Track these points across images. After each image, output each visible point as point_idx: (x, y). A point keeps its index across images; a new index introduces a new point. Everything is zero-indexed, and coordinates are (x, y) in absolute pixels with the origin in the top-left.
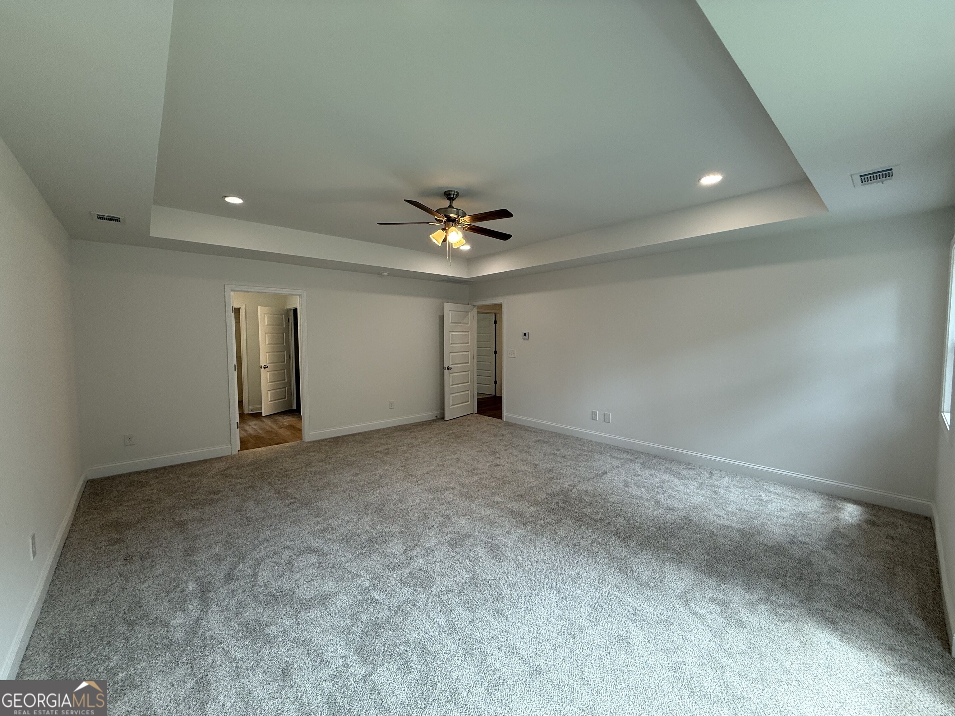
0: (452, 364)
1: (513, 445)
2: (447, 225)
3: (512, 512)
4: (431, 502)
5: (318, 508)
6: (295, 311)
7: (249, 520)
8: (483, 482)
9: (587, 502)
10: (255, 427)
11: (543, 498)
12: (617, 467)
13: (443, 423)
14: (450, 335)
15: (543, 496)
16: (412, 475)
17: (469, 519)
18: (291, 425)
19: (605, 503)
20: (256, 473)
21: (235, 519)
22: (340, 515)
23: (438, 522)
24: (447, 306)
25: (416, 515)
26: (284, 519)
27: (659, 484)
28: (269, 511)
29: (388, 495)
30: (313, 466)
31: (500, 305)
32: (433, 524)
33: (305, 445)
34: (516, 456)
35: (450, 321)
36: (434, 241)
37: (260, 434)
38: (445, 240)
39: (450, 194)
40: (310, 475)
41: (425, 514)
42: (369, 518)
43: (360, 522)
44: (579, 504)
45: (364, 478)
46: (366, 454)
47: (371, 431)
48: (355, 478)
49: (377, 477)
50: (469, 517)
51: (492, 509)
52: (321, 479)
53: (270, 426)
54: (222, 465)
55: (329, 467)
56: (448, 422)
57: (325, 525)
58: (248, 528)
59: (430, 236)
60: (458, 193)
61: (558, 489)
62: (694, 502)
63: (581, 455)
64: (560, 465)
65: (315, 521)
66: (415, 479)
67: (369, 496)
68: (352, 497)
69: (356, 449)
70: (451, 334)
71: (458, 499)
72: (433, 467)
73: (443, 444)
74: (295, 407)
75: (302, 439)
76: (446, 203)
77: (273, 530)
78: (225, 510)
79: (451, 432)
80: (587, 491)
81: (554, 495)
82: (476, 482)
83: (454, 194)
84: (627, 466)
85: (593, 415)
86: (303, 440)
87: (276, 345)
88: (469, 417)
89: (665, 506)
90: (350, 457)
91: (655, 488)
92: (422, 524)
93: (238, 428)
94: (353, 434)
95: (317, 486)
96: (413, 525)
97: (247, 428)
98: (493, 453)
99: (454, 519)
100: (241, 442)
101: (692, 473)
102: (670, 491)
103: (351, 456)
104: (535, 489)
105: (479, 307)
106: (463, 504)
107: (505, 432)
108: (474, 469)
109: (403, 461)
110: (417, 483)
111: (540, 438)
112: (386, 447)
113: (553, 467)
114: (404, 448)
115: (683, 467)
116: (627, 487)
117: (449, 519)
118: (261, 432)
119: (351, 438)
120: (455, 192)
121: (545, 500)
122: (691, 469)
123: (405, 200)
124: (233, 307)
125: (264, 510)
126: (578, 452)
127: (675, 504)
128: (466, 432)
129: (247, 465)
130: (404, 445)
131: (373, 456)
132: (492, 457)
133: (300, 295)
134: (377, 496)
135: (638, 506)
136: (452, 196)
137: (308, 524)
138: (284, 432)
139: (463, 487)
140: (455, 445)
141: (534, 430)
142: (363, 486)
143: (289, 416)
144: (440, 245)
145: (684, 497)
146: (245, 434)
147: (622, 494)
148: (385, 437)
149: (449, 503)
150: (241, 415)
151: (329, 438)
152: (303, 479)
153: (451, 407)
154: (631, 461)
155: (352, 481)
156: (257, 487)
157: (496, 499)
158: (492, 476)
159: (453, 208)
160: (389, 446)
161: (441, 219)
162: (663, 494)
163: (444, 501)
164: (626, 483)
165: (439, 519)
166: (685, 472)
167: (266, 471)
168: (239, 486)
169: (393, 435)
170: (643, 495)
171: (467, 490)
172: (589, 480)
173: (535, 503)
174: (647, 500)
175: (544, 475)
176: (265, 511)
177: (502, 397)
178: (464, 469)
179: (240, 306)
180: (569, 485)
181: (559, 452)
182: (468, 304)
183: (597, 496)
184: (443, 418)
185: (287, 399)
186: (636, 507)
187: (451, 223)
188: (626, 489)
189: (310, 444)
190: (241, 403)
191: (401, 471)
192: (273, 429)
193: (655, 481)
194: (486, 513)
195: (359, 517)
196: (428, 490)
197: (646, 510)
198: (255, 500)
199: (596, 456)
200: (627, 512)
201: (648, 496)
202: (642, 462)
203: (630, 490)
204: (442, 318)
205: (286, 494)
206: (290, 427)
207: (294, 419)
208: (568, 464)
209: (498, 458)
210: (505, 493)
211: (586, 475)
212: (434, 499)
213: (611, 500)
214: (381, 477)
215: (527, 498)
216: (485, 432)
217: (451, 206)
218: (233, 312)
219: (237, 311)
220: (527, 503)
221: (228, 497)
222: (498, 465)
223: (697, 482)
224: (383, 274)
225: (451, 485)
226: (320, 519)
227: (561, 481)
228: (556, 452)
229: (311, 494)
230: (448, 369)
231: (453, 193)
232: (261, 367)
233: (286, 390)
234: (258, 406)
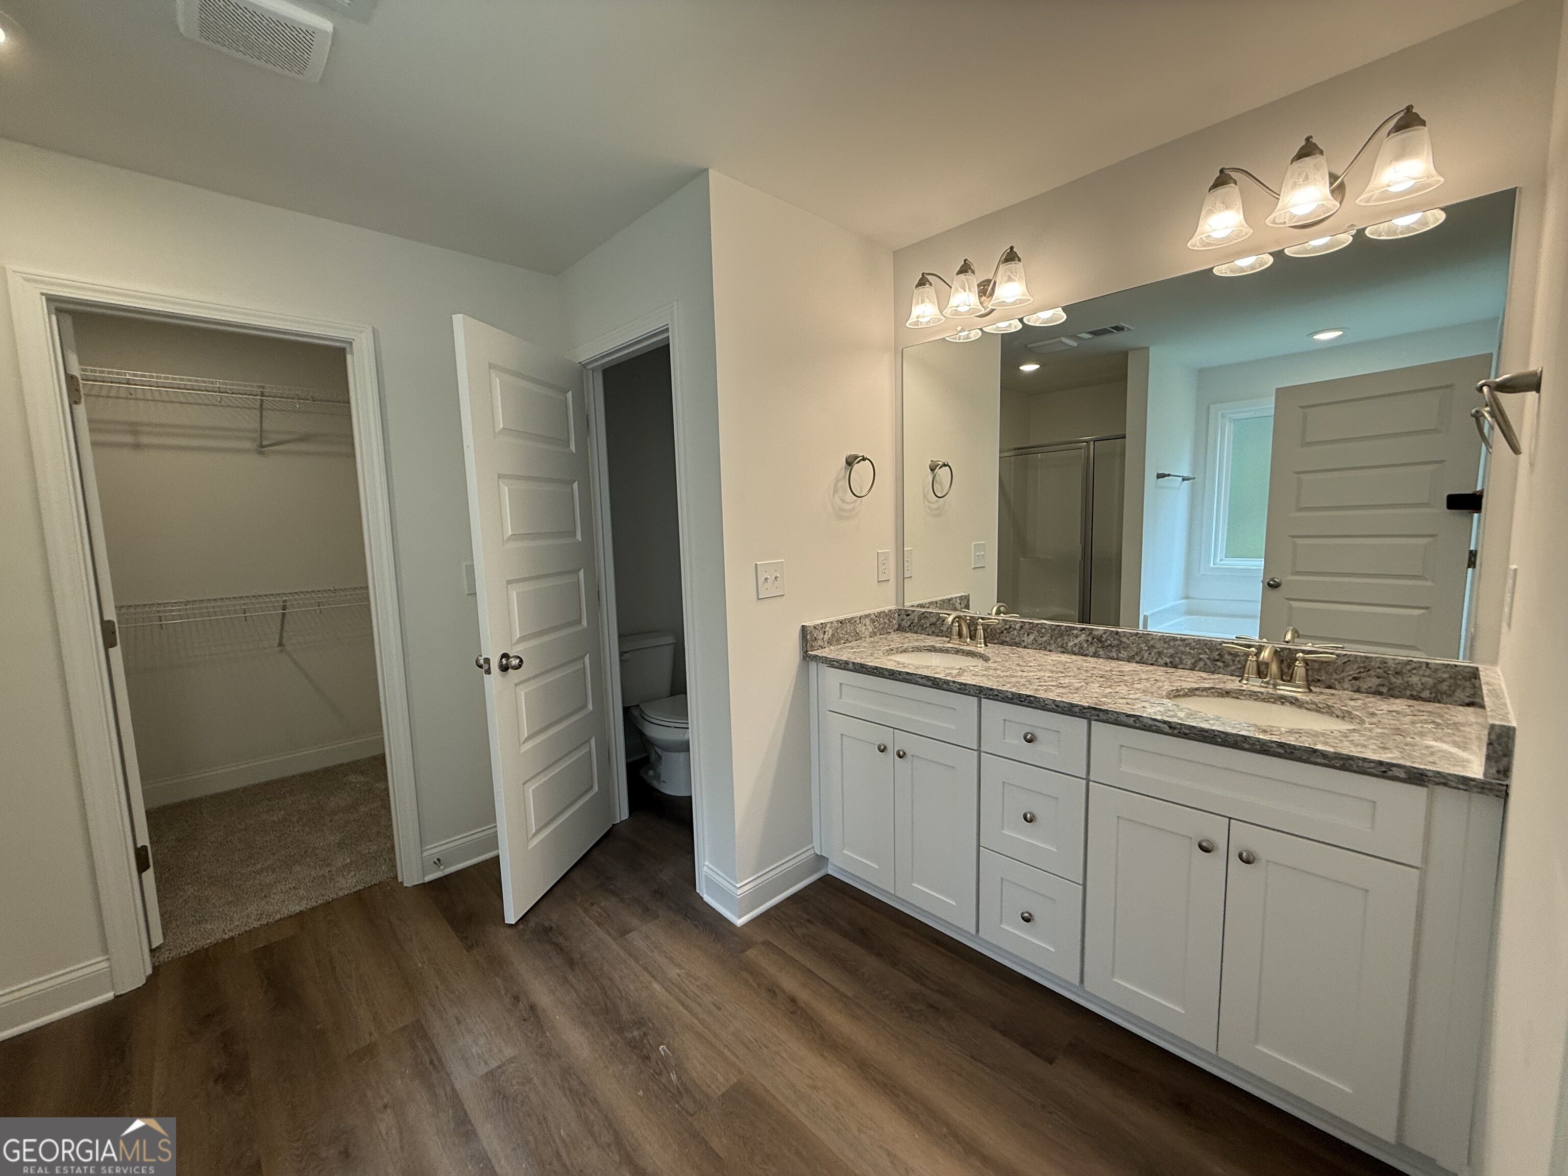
232: (484, 666)
233: (590, 752)
234: (477, 834)
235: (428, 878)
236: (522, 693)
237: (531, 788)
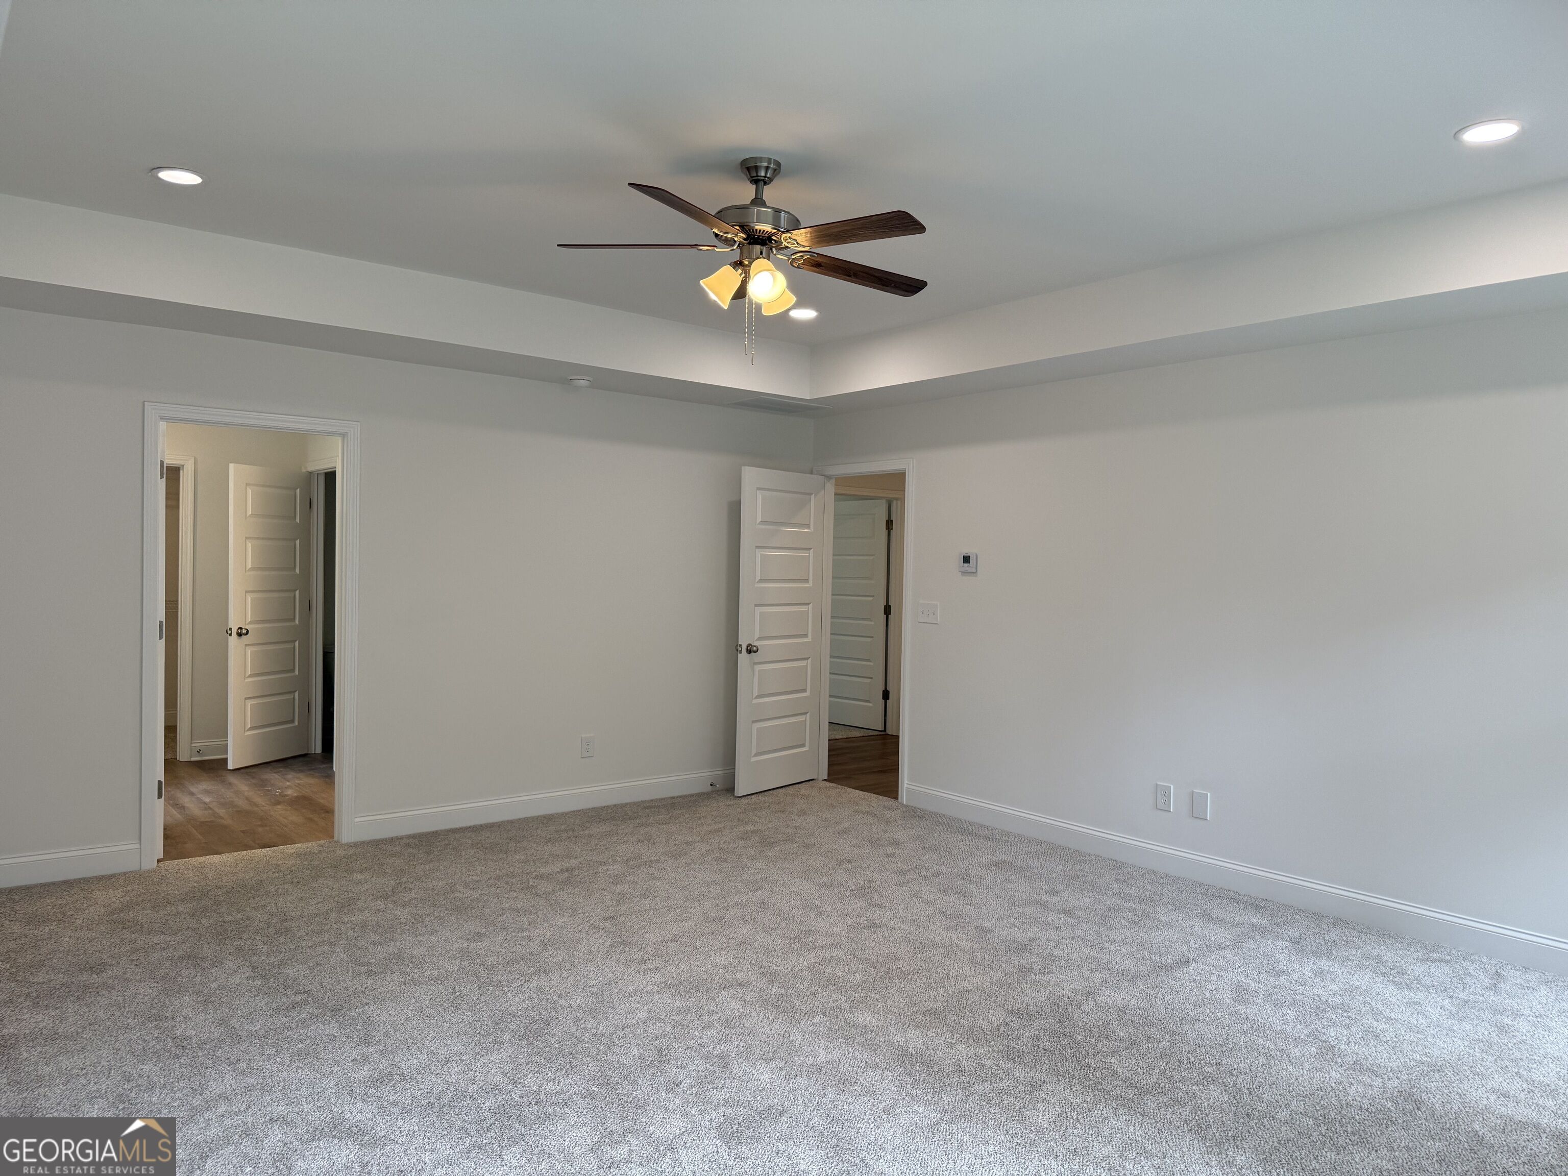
0: (760, 639)
1: (924, 873)
2: (745, 254)
3: (903, 1056)
4: (678, 1018)
5: (368, 1022)
6: (330, 477)
7: (182, 1043)
8: (829, 970)
9: (1122, 1040)
10: (207, 800)
11: (996, 1023)
12: (1221, 947)
13: (729, 803)
14: (758, 560)
15: (996, 1017)
16: (630, 944)
17: (781, 1069)
18: (305, 798)
19: (1173, 1044)
20: (204, 921)
21: (145, 1041)
22: (427, 1043)
23: (694, 1074)
24: (752, 476)
25: (635, 1052)
26: (274, 1044)
27: (1338, 1000)
28: (234, 1022)
29: (560, 996)
30: (359, 910)
31: (898, 480)
32: (681, 1077)
33: (340, 852)
34: (928, 903)
35: (759, 519)
36: (713, 296)
37: (222, 818)
38: (741, 293)
39: (756, 168)
40: (350, 933)
41: (660, 1051)
42: (504, 1054)
43: (478, 1064)
44: (1099, 1045)
45: (497, 949)
46: (507, 883)
47: (526, 820)
48: (472, 946)
49: (534, 946)
50: (782, 1064)
51: (847, 1044)
52: (380, 944)
53: (247, 799)
54: (115, 896)
55: (403, 914)
56: (744, 801)
57: (384, 1065)
58: (177, 1065)
59: (701, 282)
60: (778, 164)
61: (1043, 999)
62: (1437, 1052)
63: (1117, 909)
64: (1052, 934)
65: (355, 1054)
66: (638, 956)
67: (509, 995)
68: (461, 997)
69: (479, 869)
70: (759, 553)
71: (754, 1014)
72: (691, 923)
73: (726, 861)
74: (317, 747)
75: (332, 837)
76: (745, 192)
77: (243, 1073)
78: (117, 1014)
79: (750, 827)
80: (1123, 1010)
81: (1026, 1016)
82: (810, 968)
83: (767, 168)
84: (1250, 944)
85: (1159, 795)
86: (336, 839)
87: (273, 573)
88: (803, 789)
89: (1350, 1060)
90: (461, 889)
91: (1324, 1010)
92: (649, 1077)
93: (160, 796)
94: (475, 826)
95: (369, 964)
96: (625, 1077)
97: (186, 800)
98: (863, 892)
99: (739, 1067)
100: (166, 837)
101: (1440, 972)
102: (1369, 1021)
103: (466, 885)
104: (975, 997)
105: (842, 481)
106: (767, 1029)
107: (901, 835)
108: (808, 932)
109: (609, 903)
110: (643, 966)
111: (1004, 857)
112: (566, 865)
113: (1032, 940)
114: (616, 869)
115: (1415, 955)
116: (1246, 1002)
117: (726, 1065)
118: (222, 812)
119: (469, 838)
120: (769, 162)
121: (1002, 1029)
122: (1441, 961)
123: (630, 184)
124: (162, 462)
125: (222, 1020)
126: (1111, 901)
127: (1381, 1055)
128: (790, 831)
129: (182, 900)
130: (615, 861)
131: (528, 887)
132: (859, 904)
133: (344, 436)
134: (530, 998)
135: (1269, 1056)
136: (763, 174)
137: (337, 1063)
138: (283, 815)
139: (771, 982)
140: (759, 865)
141: (987, 832)
142: (492, 968)
143: (301, 771)
144: (725, 307)
145: (1407, 1037)
146: (176, 815)
147: (1227, 1022)
148: (564, 835)
149: (728, 1023)
150: (171, 764)
151: (409, 837)
152: (331, 944)
153: (754, 759)
154: (1263, 931)
155: (464, 953)
156: (204, 959)
157: (863, 1018)
158: (855, 956)
159: (764, 204)
160: (574, 862)
161: (730, 236)
162: (1348, 1027)
163: (715, 1017)
164: (1241, 994)
165: (697, 1065)
166: (1419, 969)
167: (230, 918)
168: (156, 956)
169: (587, 832)
170: (1288, 1029)
171: (783, 991)
172: (1134, 978)
173: (972, 1035)
174: (1297, 1041)
175: (1004, 959)
176: (222, 1022)
177: (898, 737)
178: (779, 931)
179: (182, 463)
180: (1075, 991)
181: (1055, 899)
182: (811, 473)
183: (1152, 1025)
184: (730, 790)
185: (296, 723)
186: (1262, 1060)
187: (758, 248)
188: (1241, 1009)
189: (351, 851)
190: (171, 730)
191: (601, 932)
192: (256, 805)
193: (1329, 991)
194: (830, 1057)
195: (477, 1049)
196: (674, 987)
197: (1290, 1068)
198: (199, 993)
199: (1163, 914)
200: (1235, 1073)
201: (1301, 1031)
202: (1297, 935)
203: (1251, 1011)
204: (735, 510)
205: (281, 980)
206: (302, 802)
207: (311, 781)
208: (1079, 933)
209: (877, 905)
210: (889, 1003)
211: (1128, 964)
212: (688, 1010)
213: (1191, 1036)
214: (545, 945)
215: (951, 1020)
216: (845, 832)
217: (758, 201)
218: (162, 477)
219: (172, 474)
220: (949, 1035)
221: (127, 980)
222: (875, 925)
223: (1451, 997)
224: (576, 382)
225: (738, 976)
226: (371, 1050)
227: (1053, 978)
228: (1045, 897)
229: (349, 983)
230: (749, 651)
231: (765, 164)
232: (229, 632)
233: (294, 698)
234: (216, 742)
235: (193, 759)
236: (249, 651)
237: (249, 703)
